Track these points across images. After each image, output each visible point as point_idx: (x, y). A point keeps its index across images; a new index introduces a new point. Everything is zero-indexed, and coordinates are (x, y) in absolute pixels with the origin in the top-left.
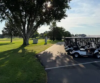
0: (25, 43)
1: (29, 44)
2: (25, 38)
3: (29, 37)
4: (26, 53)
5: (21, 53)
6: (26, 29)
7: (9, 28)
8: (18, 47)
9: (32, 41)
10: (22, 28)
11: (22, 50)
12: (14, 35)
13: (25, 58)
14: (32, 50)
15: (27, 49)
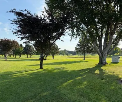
0: (102, 61)
1: (107, 64)
2: (102, 55)
3: (107, 54)
4: (105, 75)
5: (98, 75)
6: (103, 44)
7: (82, 45)
8: (94, 67)
9: (111, 59)
10: (98, 43)
11: (99, 70)
12: (88, 52)
13: (106, 81)
14: (114, 72)
15: (105, 70)
